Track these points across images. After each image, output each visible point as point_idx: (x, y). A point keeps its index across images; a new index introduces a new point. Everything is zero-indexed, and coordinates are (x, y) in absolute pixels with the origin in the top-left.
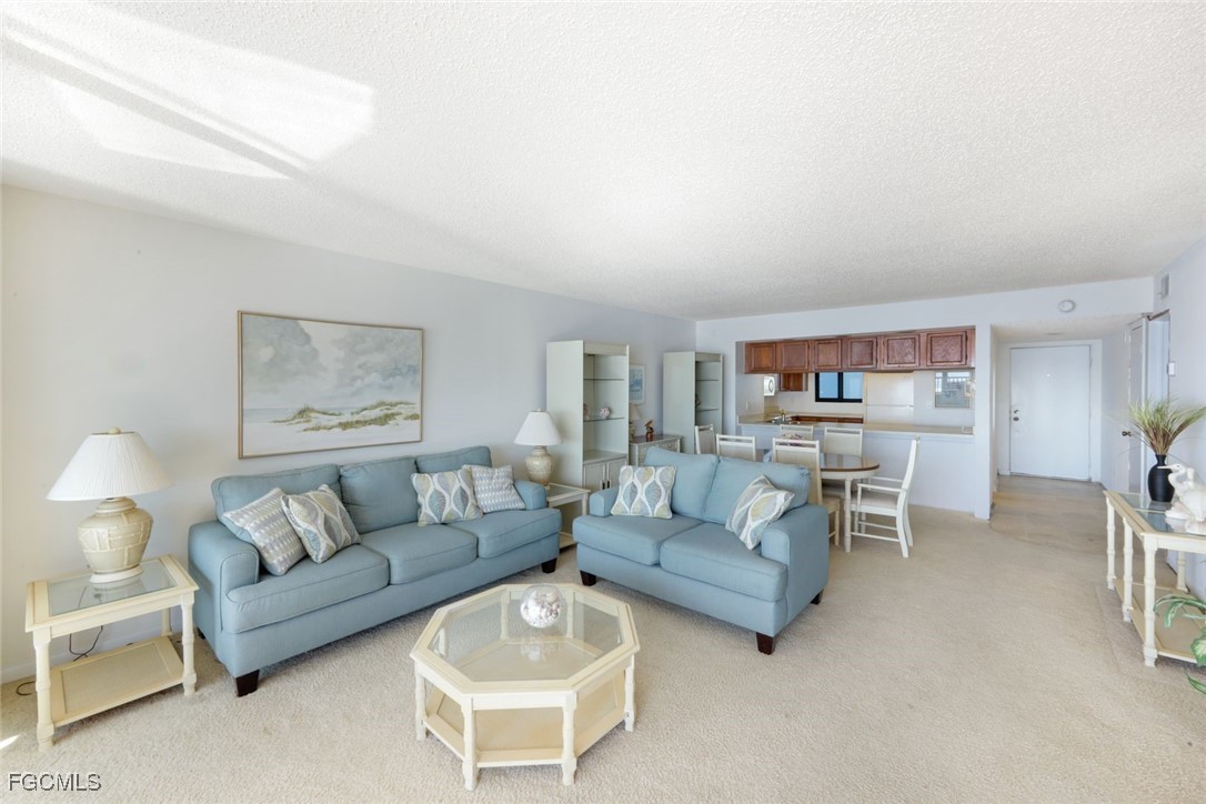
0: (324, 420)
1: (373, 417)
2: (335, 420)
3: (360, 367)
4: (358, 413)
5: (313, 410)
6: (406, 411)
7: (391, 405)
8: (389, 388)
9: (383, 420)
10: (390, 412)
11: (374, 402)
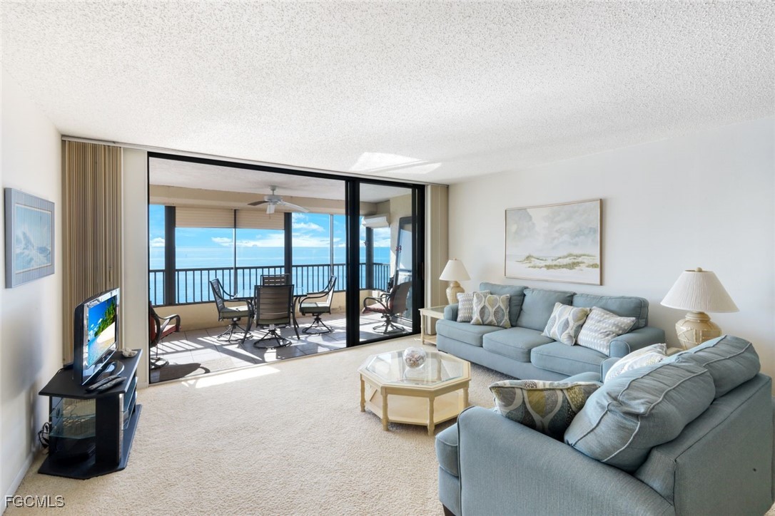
0: (538, 263)
1: (565, 264)
2: (543, 263)
3: (557, 231)
4: (556, 260)
5: (532, 257)
6: (587, 260)
7: (577, 256)
8: (576, 244)
9: (572, 266)
10: (576, 261)
11: (565, 254)
